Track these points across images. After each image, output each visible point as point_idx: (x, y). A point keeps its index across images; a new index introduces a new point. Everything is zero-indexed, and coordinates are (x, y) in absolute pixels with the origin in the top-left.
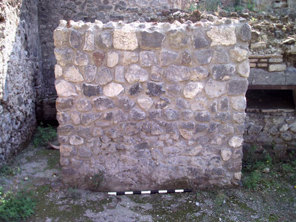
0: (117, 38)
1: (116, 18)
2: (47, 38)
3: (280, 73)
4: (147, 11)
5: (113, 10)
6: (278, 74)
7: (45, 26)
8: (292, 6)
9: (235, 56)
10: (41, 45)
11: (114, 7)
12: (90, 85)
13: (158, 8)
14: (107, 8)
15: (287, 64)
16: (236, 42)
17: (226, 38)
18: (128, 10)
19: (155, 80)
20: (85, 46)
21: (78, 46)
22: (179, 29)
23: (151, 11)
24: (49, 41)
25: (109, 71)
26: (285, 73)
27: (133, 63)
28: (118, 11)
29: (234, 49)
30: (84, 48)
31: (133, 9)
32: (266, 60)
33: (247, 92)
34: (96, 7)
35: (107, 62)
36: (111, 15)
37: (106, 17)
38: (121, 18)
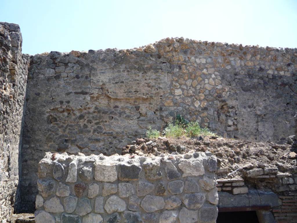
0: (99, 170)
1: (94, 141)
2: (28, 157)
3: (243, 195)
4: (121, 135)
5: (91, 133)
6: (241, 196)
7: (28, 146)
8: (242, 129)
9: (204, 186)
10: (22, 163)
11: (92, 131)
12: (69, 215)
13: (130, 132)
14: (87, 132)
15: (248, 187)
16: (204, 173)
17: (195, 170)
18: (104, 133)
19: (132, 210)
20: (68, 178)
21: (62, 177)
22: (154, 162)
23: (124, 135)
24: (30, 160)
25: (89, 202)
26: (248, 196)
27: (112, 195)
28: (96, 135)
29: (203, 179)
30: (67, 180)
31: (109, 133)
32: (230, 184)
33: (217, 218)
34: (76, 130)
35: (88, 193)
36: (89, 138)
37: (85, 139)
38: (98, 140)
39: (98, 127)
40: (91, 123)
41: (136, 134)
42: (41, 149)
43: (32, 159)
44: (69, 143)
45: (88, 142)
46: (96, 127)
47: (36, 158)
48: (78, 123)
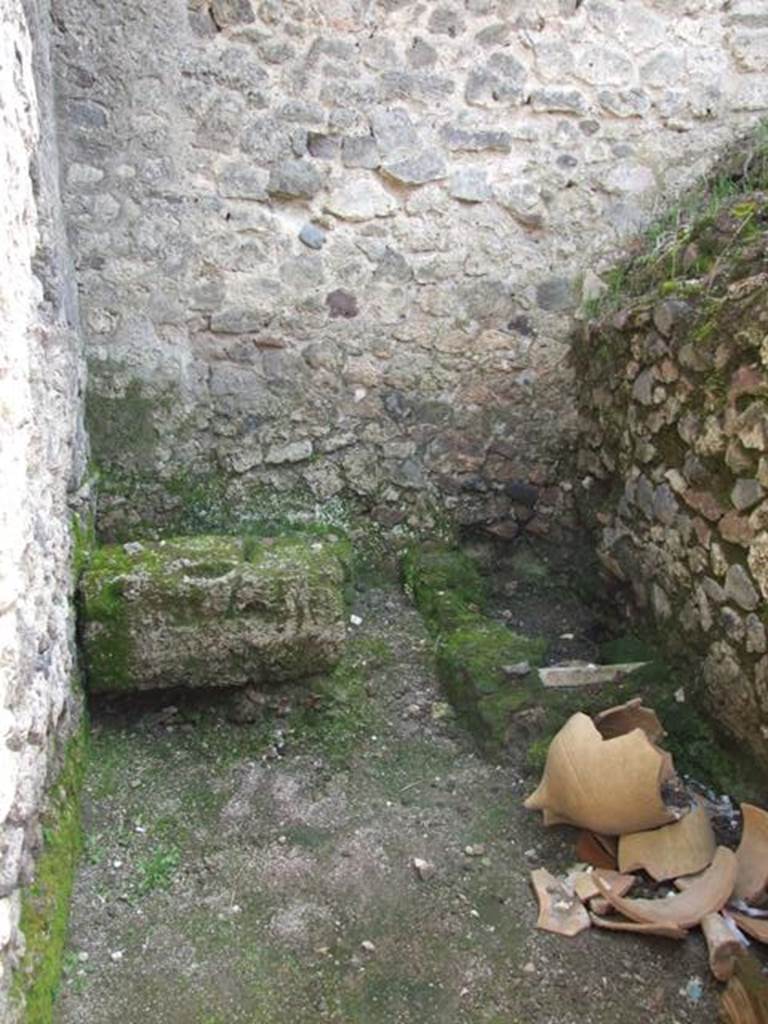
1: (472, 144)
2: (107, 236)
4: (626, 110)
5: (456, 101)
7: (97, 174)
11: (461, 82)
13: (678, 95)
14: (429, 88)
18: (529, 102)
23: (642, 112)
24: (120, 255)
28: (484, 107)
31: (560, 98)
34: (367, 79)
36: (446, 126)
37: (421, 134)
38: (496, 144)
39: (496, 58)
40: (452, 32)
41: (712, 105)
42: (174, 189)
43: (130, 254)
44: (331, 157)
45: (440, 154)
46: (482, 56)
47: (153, 244)
48: (379, 33)
